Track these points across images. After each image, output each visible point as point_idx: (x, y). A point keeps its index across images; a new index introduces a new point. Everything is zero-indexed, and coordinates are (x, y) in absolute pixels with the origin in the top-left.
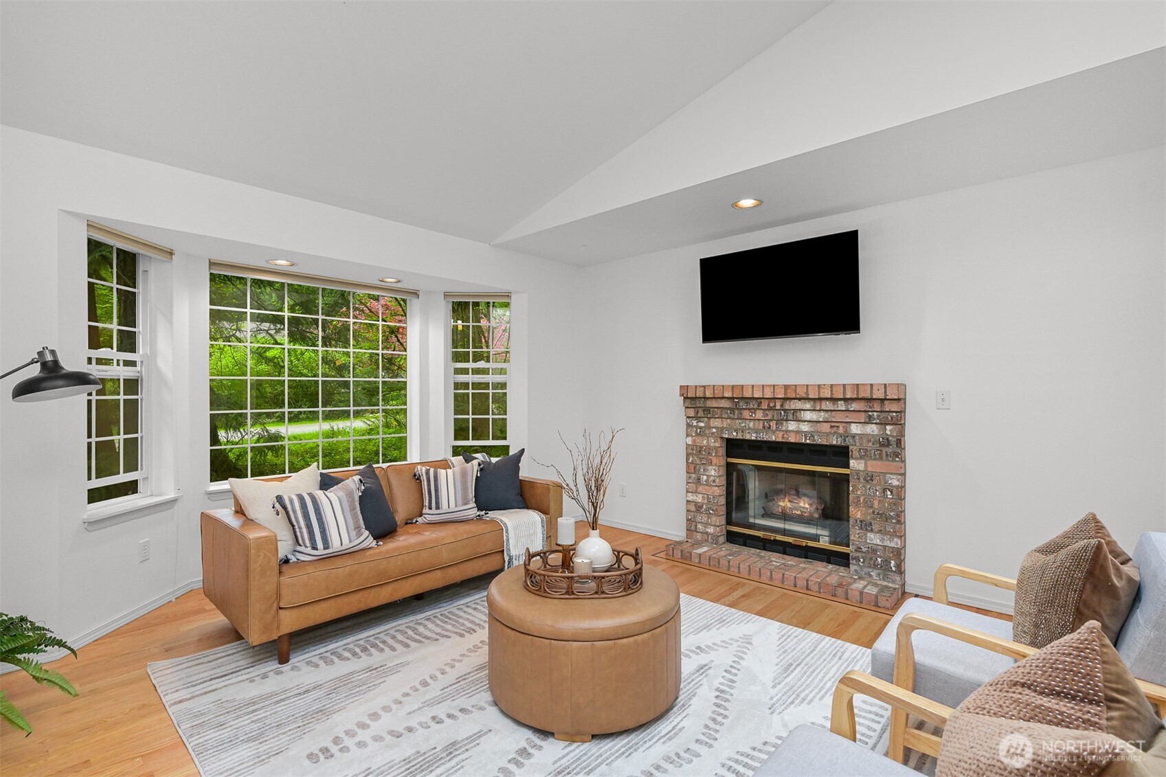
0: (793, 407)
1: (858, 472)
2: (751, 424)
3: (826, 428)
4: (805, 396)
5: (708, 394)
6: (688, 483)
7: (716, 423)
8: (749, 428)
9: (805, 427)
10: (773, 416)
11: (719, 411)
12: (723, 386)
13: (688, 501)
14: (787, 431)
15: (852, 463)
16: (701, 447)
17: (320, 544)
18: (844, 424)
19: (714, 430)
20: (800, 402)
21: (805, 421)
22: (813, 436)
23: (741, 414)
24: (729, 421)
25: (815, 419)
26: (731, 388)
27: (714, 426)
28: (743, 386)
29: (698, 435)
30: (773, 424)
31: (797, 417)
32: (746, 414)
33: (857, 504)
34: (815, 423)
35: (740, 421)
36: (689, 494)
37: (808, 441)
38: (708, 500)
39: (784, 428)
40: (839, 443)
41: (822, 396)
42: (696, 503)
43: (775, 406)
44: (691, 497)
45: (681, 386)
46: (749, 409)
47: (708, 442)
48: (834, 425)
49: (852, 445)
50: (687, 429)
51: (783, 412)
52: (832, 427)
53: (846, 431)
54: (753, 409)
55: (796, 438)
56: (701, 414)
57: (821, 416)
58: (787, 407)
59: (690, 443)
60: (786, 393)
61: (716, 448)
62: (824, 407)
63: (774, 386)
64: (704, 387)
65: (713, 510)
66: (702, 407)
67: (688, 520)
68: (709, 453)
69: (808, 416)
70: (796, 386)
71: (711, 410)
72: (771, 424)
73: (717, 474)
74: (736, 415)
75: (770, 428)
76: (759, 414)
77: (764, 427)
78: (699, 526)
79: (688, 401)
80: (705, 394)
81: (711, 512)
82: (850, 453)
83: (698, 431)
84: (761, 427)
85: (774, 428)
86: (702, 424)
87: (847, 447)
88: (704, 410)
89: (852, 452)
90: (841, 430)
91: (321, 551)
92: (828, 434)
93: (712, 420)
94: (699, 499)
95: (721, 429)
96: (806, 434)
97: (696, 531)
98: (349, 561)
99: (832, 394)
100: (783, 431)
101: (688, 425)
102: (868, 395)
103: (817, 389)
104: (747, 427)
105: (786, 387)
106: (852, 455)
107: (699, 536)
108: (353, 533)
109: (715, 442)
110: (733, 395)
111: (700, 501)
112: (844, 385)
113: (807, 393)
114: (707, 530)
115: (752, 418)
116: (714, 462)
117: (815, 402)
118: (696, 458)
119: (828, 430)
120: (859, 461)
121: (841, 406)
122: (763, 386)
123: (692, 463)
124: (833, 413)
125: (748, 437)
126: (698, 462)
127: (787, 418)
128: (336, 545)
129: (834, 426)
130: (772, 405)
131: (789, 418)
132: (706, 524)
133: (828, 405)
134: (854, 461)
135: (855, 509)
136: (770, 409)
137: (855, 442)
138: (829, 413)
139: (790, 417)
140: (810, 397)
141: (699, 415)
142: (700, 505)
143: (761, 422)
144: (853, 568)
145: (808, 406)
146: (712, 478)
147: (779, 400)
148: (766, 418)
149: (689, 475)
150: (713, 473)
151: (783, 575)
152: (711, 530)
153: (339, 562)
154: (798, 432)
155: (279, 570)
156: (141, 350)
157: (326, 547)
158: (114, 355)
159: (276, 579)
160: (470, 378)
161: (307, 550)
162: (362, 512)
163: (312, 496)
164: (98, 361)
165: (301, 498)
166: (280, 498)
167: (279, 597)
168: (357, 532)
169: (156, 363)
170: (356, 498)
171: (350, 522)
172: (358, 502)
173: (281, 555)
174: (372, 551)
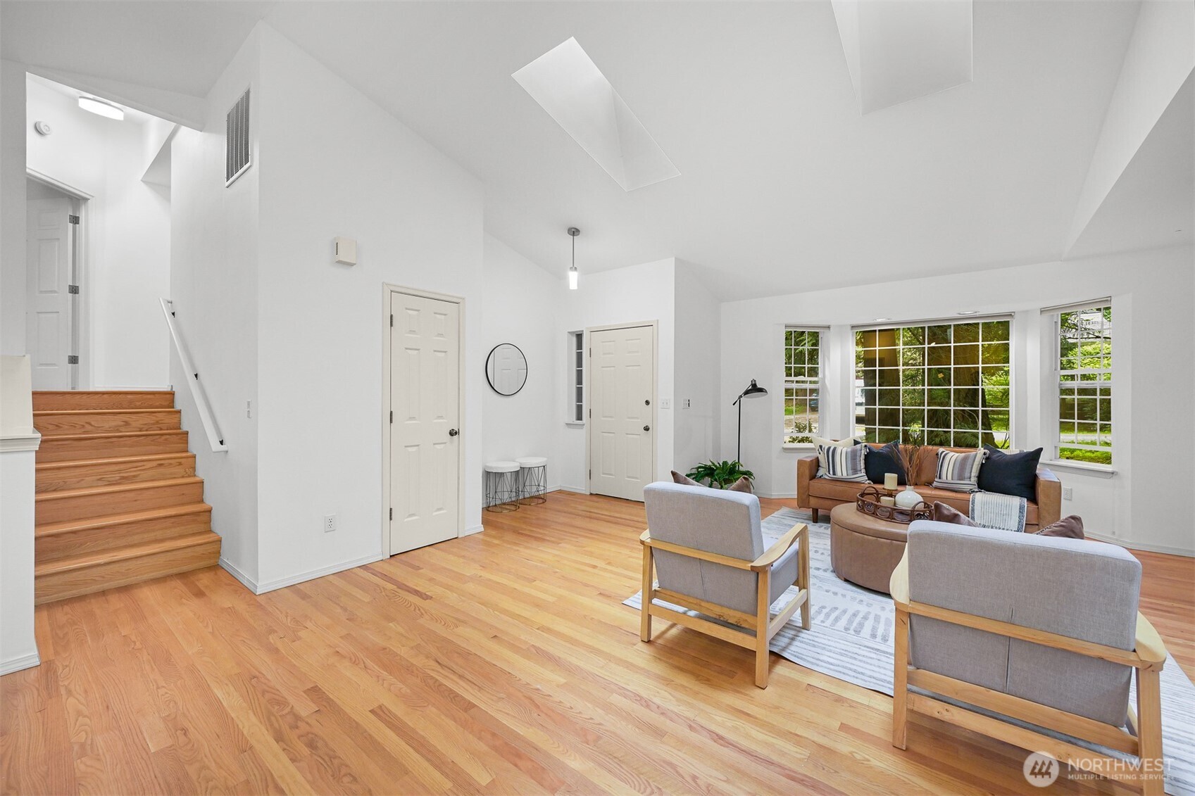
17: (831, 472)
91: (831, 476)
98: (843, 484)
108: (850, 472)
128: (839, 474)
153: (839, 484)
155: (813, 477)
156: (820, 375)
157: (834, 474)
158: (806, 378)
159: (808, 481)
160: (1076, 384)
161: (827, 474)
162: (865, 464)
163: (835, 449)
164: (797, 382)
165: (829, 448)
166: (821, 447)
167: (809, 489)
168: (855, 471)
169: (825, 382)
170: (858, 454)
171: (849, 466)
172: (863, 457)
173: (820, 474)
174: (863, 485)
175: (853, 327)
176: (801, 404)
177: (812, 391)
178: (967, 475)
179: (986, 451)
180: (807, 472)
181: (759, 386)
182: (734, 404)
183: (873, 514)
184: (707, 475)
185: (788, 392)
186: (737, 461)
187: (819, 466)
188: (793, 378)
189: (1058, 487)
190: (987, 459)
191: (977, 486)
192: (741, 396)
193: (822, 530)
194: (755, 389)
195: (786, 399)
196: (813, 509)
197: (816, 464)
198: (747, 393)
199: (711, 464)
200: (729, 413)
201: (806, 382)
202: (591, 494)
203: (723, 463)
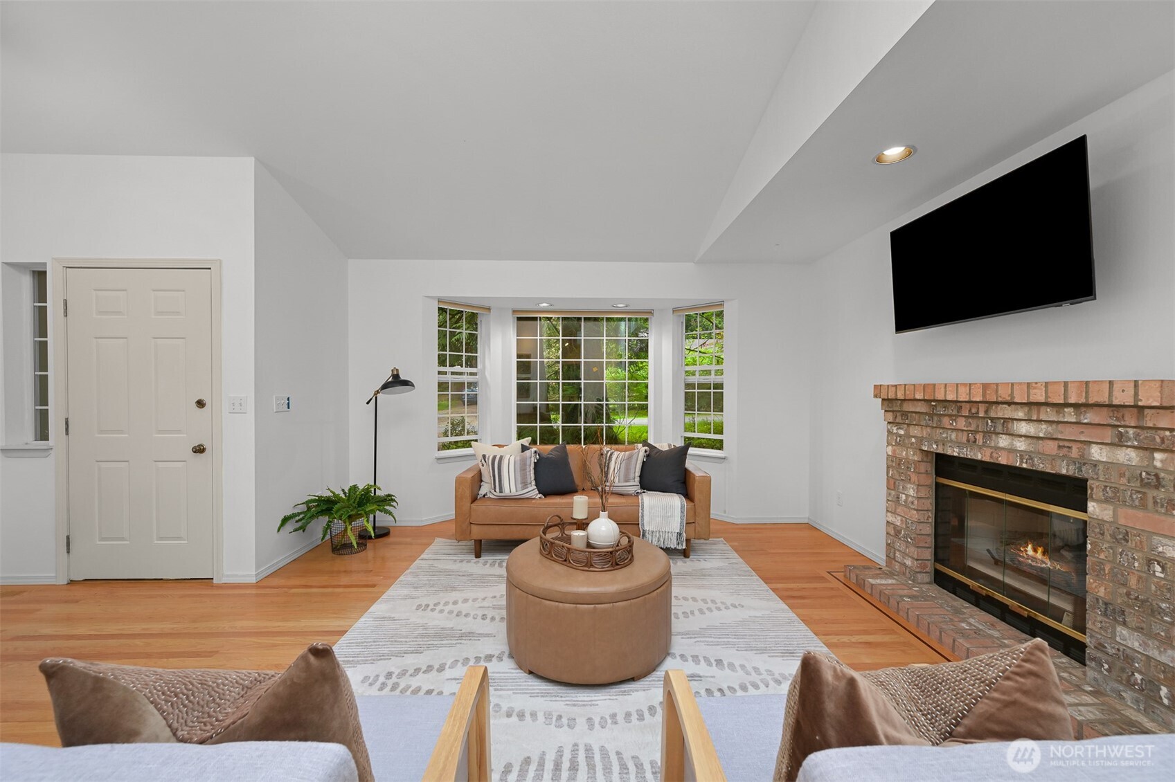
0: (1000, 415)
1: (1101, 523)
2: (954, 436)
3: (1051, 447)
4: (1008, 399)
5: (900, 396)
6: (888, 500)
7: (915, 431)
8: (951, 441)
9: (1021, 445)
10: (978, 426)
11: (917, 416)
12: (914, 385)
13: (888, 522)
14: (997, 448)
15: (1091, 506)
16: (900, 460)
17: (497, 490)
18: (1080, 445)
19: (913, 440)
20: (1009, 408)
21: (1021, 436)
22: (1031, 459)
23: (940, 421)
24: (929, 430)
25: (1032, 434)
26: (922, 388)
27: (914, 435)
28: (934, 385)
29: (898, 444)
30: (979, 437)
31: (1008, 429)
32: (946, 422)
33: (1100, 574)
34: (1035, 441)
35: (941, 431)
36: (889, 514)
37: (1024, 466)
38: (906, 524)
39: (993, 444)
40: (1071, 473)
41: (1032, 399)
42: (895, 526)
43: (978, 413)
44: (891, 518)
45: (875, 386)
46: (950, 416)
47: (906, 454)
48: (1064, 444)
49: (1093, 479)
50: (888, 435)
51: (989, 421)
52: (1060, 447)
53: (1082, 456)
54: (954, 415)
55: (1008, 458)
56: (899, 420)
57: (1041, 431)
58: (992, 415)
59: (890, 453)
60: (984, 395)
61: (914, 462)
62: (1043, 417)
63: (970, 384)
64: (896, 386)
65: (911, 539)
66: (899, 411)
67: (888, 545)
68: (908, 468)
69: (1024, 428)
70: (997, 385)
71: (909, 415)
72: (977, 437)
73: (915, 495)
74: (935, 421)
75: (975, 442)
76: (961, 423)
77: (968, 441)
78: (898, 554)
79: (886, 403)
80: (896, 395)
81: (909, 540)
82: (1089, 492)
83: (898, 439)
84: (964, 440)
85: (980, 444)
86: (902, 432)
87: (1086, 480)
88: (902, 415)
89: (1092, 489)
90: (1075, 453)
91: (498, 494)
92: (1054, 458)
93: (911, 428)
94: (898, 521)
95: (920, 440)
96: (1022, 454)
97: (894, 559)
98: (513, 504)
99: (1047, 397)
100: (991, 447)
101: (890, 432)
102: (1104, 399)
103: (1026, 389)
104: (949, 439)
105: (985, 386)
106: (1091, 494)
107: (897, 567)
108: (520, 486)
109: (914, 455)
110: (924, 396)
111: (898, 524)
112: (1066, 384)
113: (1012, 395)
114: (905, 561)
115: (953, 428)
116: (913, 479)
117: (1030, 410)
118: (895, 472)
119: (1054, 453)
120: (1104, 505)
121: (1070, 415)
122: (957, 385)
123: (892, 477)
124: (1060, 426)
125: (949, 452)
126: (897, 477)
127: (994, 430)
128: (506, 492)
129: (1064, 446)
130: (974, 411)
131: (997, 430)
132: (905, 554)
133: (1048, 414)
134: (1093, 504)
135: (1095, 582)
136: (973, 416)
137: (1097, 474)
138: (1054, 426)
139: (999, 429)
140: (1016, 400)
141: (897, 421)
142: (899, 529)
143: (965, 434)
144: (1091, 674)
145: (1020, 414)
146: (910, 499)
147: (983, 405)
148: (969, 428)
149: (889, 491)
150: (911, 492)
151: (954, 641)
152: (908, 562)
153: (507, 503)
154: (1011, 451)
155: (474, 499)
156: (479, 366)
157: (501, 492)
158: (464, 369)
159: (469, 504)
160: (696, 379)
161: (493, 491)
162: (535, 473)
163: (501, 458)
164: (453, 373)
165: (494, 457)
166: (484, 456)
167: (470, 515)
168: (525, 485)
169: (484, 373)
170: (528, 463)
171: (519, 478)
172: (533, 465)
173: (482, 492)
174: (534, 501)
175: (514, 311)
176: (459, 400)
177: (470, 384)
178: (632, 476)
179: (646, 448)
180: (468, 493)
181: (403, 377)
182: (368, 403)
183: (565, 561)
184: (322, 512)
185: (442, 386)
186: (373, 484)
187: (481, 481)
188: (448, 369)
189: (707, 481)
190: (648, 456)
191: (639, 487)
192: (378, 392)
193: (488, 570)
194: (396, 381)
195: (439, 395)
196: (475, 540)
197: (479, 478)
198: (386, 386)
199: (331, 494)
200: (359, 416)
201: (464, 374)
202: (72, 582)
203: (350, 490)
